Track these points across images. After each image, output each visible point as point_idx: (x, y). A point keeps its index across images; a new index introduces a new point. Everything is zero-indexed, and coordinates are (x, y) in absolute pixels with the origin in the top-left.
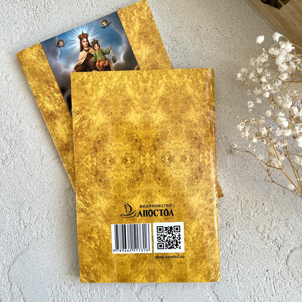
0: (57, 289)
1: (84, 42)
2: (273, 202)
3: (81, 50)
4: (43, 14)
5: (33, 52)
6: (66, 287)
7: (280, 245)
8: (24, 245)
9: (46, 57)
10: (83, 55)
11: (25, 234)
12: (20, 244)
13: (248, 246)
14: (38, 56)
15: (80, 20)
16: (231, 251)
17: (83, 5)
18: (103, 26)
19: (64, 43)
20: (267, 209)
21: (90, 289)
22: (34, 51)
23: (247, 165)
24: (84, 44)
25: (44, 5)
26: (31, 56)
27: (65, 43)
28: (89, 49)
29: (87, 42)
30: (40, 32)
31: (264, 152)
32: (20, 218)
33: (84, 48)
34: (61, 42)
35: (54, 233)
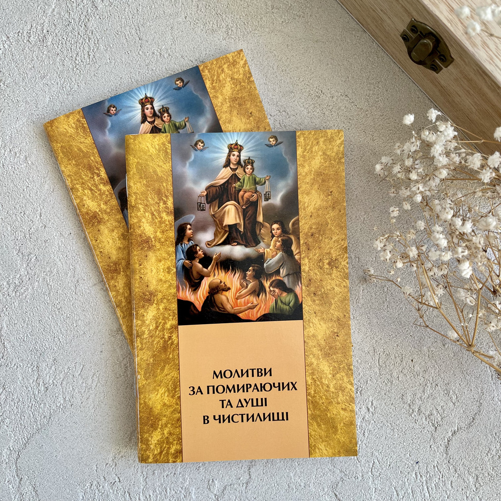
0: (92, 488)
2: (427, 357)
3: (143, 121)
4: (87, 66)
5: (69, 122)
6: (107, 484)
7: (437, 422)
8: (42, 417)
9: (88, 130)
10: (145, 128)
11: (45, 400)
12: (37, 415)
13: (389, 424)
14: (77, 129)
15: (143, 76)
16: (362, 431)
17: (147, 54)
18: (176, 86)
19: (117, 110)
20: (417, 368)
21: (145, 489)
22: (72, 120)
23: (388, 300)
24: (148, 112)
25: (88, 52)
26: (67, 127)
27: (119, 111)
28: (154, 121)
29: (152, 110)
30: (81, 92)
31: (414, 282)
32: (39, 375)
33: (148, 118)
34: (112, 108)
35: (91, 400)
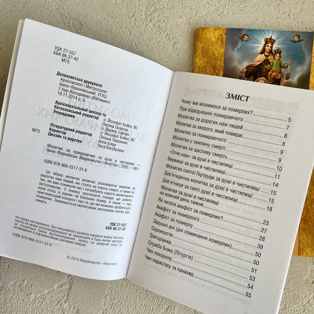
1: (268, 46)
3: (261, 53)
9: (225, 44)
10: (261, 58)
14: (218, 40)
22: (217, 33)
24: (267, 48)
26: (212, 36)
29: (271, 48)
34: (246, 36)
